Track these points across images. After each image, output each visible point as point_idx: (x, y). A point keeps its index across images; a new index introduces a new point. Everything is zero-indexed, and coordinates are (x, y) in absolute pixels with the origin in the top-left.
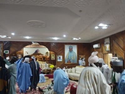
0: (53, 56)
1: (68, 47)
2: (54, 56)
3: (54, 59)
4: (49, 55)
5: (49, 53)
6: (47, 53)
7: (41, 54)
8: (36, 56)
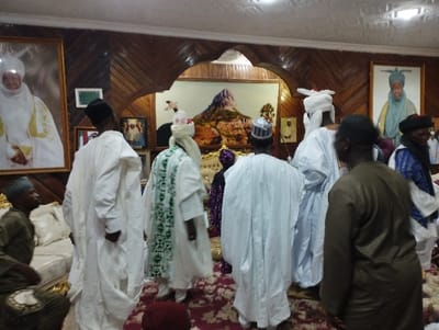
0: (289, 124)
1: (389, 74)
2: (294, 127)
3: (293, 139)
4: (275, 119)
5: (275, 112)
6: (266, 110)
7: (238, 113)
8: (215, 127)
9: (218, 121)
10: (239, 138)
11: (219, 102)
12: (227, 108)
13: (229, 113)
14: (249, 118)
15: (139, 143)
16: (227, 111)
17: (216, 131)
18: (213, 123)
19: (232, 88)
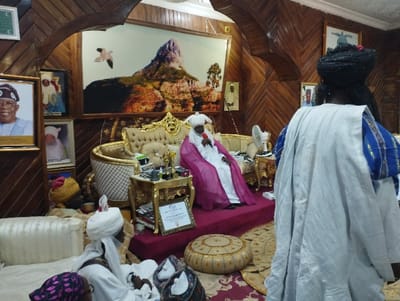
0: (232, 89)
1: (337, 37)
3: (236, 107)
4: (221, 82)
5: (222, 74)
6: (214, 70)
7: (184, 73)
8: (158, 89)
9: (163, 81)
10: (184, 104)
11: (164, 55)
12: (172, 65)
13: (175, 72)
14: (196, 80)
15: (56, 109)
16: (172, 69)
17: (159, 95)
18: (157, 84)
19: (179, 39)
